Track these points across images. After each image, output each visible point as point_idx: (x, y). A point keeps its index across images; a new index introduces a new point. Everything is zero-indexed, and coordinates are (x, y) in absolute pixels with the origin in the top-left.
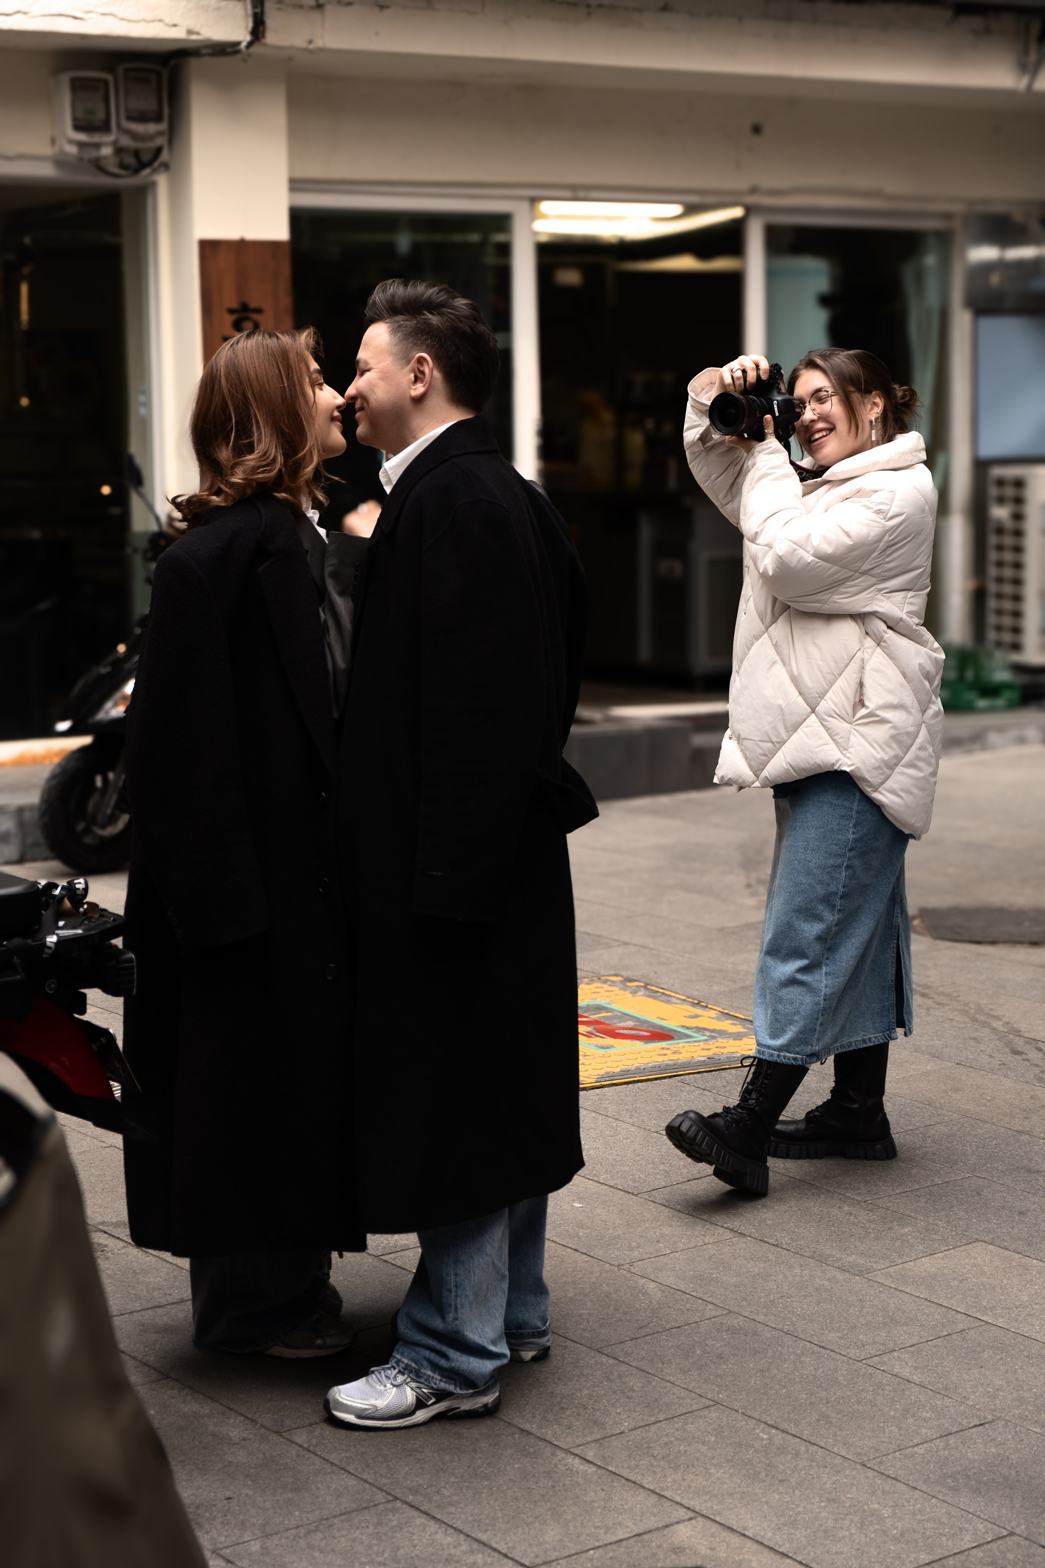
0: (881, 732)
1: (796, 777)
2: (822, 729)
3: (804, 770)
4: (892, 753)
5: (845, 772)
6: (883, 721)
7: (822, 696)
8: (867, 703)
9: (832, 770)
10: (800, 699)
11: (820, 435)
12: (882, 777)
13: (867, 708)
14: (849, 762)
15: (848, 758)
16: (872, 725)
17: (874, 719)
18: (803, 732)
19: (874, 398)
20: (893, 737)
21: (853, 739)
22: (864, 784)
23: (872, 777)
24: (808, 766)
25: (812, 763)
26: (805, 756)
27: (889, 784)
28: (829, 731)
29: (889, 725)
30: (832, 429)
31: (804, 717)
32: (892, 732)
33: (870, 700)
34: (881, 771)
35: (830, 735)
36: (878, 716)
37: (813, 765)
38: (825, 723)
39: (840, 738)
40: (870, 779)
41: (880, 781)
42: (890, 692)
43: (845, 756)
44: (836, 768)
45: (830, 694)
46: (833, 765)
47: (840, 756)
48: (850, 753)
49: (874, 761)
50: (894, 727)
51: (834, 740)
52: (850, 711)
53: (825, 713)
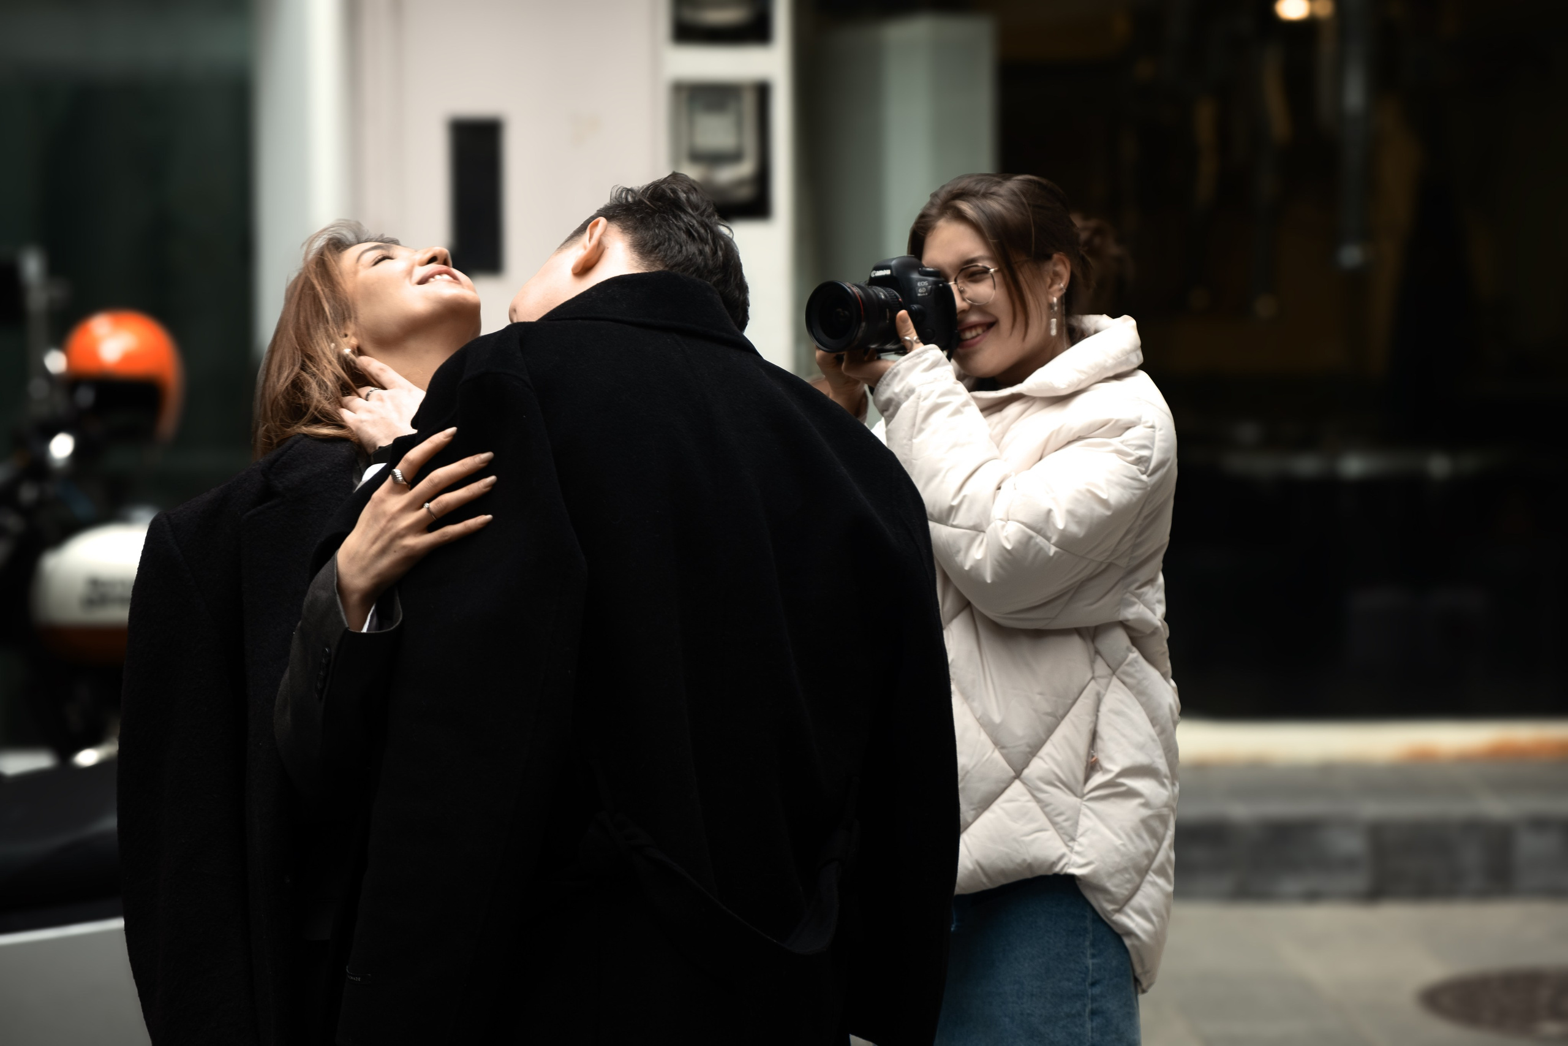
0: (1127, 812)
1: (989, 885)
2: (1033, 805)
3: (1003, 872)
4: (1143, 847)
5: (1072, 878)
6: (1132, 794)
7: (1034, 750)
8: (1107, 765)
9: (1050, 873)
10: (997, 755)
11: (974, 333)
12: (1129, 886)
13: (1107, 771)
14: (1081, 861)
15: (1078, 853)
16: (1113, 800)
17: (1116, 791)
18: (1002, 809)
19: (1055, 265)
20: (1144, 822)
21: (1085, 822)
22: (1100, 897)
23: (1117, 886)
24: (1011, 866)
25: (1019, 860)
26: (1006, 850)
27: (1139, 900)
28: (1048, 809)
29: (1138, 801)
30: (990, 325)
31: (1003, 785)
32: (1145, 812)
33: (1111, 759)
34: (1127, 876)
35: (1047, 814)
36: (1122, 785)
37: (1019, 865)
38: (1041, 796)
39: (1066, 820)
40: (1113, 889)
41: (1126, 893)
42: (1141, 747)
43: (1071, 849)
44: (1057, 869)
45: (1047, 748)
46: (1054, 864)
47: (1064, 850)
48: (1080, 845)
49: (1117, 859)
50: (1146, 805)
51: (1054, 824)
52: (1081, 776)
53: (1041, 779)
